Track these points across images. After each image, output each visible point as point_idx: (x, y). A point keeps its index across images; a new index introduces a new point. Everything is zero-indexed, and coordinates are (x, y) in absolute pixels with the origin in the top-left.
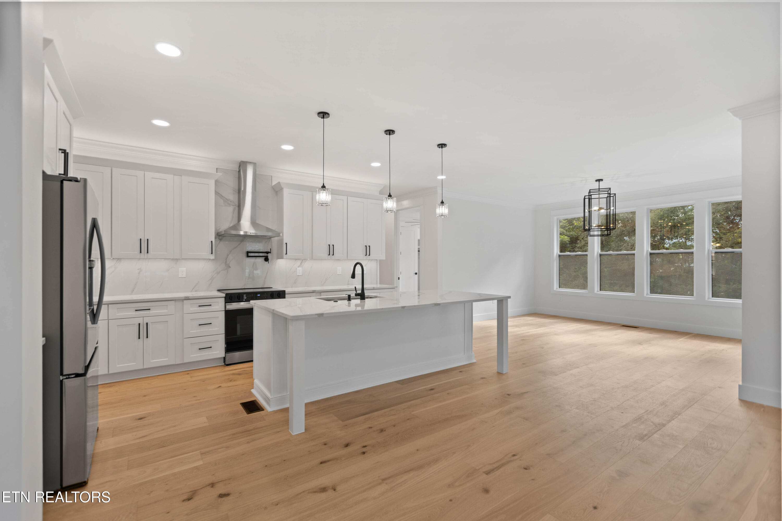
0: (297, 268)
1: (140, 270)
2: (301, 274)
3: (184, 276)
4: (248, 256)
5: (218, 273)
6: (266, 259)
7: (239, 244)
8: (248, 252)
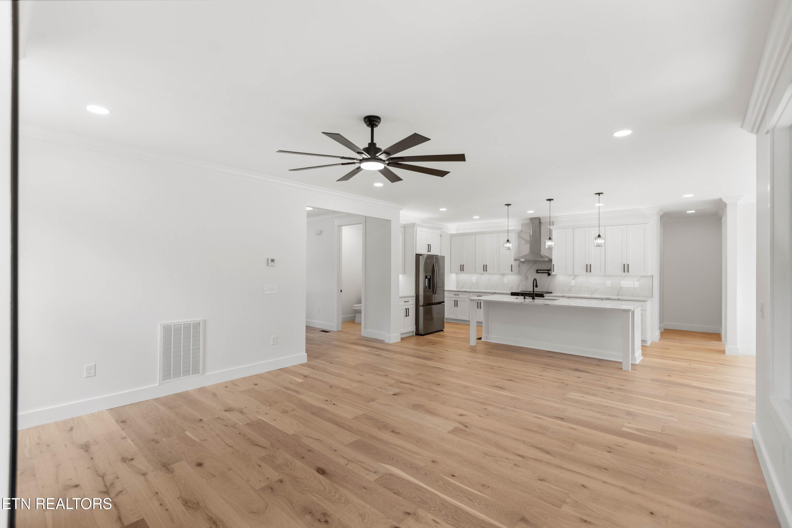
0: (572, 281)
1: (489, 278)
2: (574, 285)
3: (506, 282)
4: (537, 272)
5: (522, 282)
6: (549, 275)
7: (533, 265)
8: (537, 270)
